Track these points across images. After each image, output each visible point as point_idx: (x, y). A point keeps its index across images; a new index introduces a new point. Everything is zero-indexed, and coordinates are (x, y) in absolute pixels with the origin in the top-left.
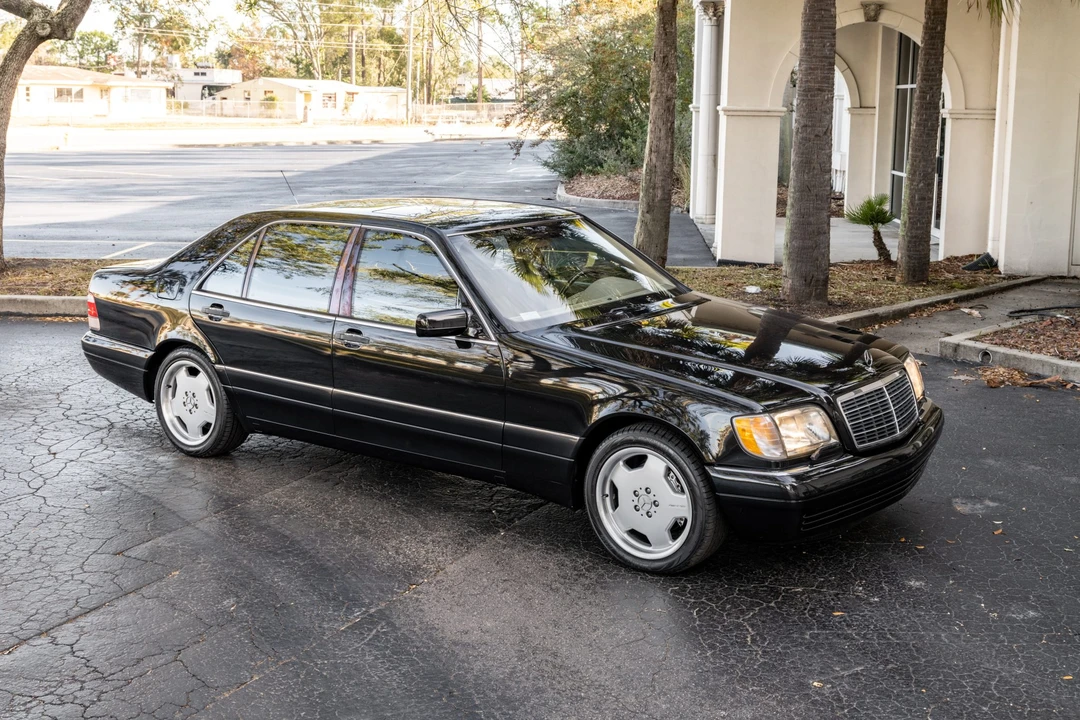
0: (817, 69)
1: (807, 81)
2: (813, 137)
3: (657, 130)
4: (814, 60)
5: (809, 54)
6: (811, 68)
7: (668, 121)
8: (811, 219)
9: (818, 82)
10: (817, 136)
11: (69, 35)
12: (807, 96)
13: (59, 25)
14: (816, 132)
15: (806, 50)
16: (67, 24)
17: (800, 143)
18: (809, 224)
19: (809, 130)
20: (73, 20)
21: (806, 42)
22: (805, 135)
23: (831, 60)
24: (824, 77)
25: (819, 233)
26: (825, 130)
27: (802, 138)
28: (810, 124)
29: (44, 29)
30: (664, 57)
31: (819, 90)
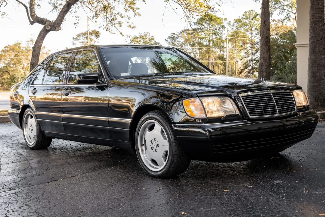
0: (316, 13)
1: (312, 19)
2: (316, 41)
3: (263, 49)
4: (315, 10)
5: (313, 8)
6: (314, 14)
7: (267, 46)
8: (317, 74)
9: (317, 19)
10: (317, 40)
11: (57, 29)
12: (313, 25)
13: (53, 26)
14: (317, 39)
15: (312, 6)
16: (56, 25)
17: (311, 44)
18: (316, 76)
19: (314, 38)
20: (58, 24)
21: (311, 3)
22: (313, 40)
23: (322, 10)
24: (319, 16)
25: (321, 80)
26: (321, 38)
27: (312, 42)
28: (314, 36)
29: (48, 27)
30: (265, 22)
31: (317, 22)
